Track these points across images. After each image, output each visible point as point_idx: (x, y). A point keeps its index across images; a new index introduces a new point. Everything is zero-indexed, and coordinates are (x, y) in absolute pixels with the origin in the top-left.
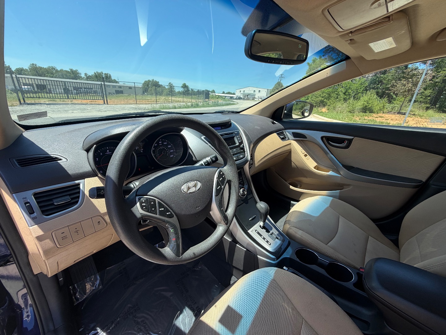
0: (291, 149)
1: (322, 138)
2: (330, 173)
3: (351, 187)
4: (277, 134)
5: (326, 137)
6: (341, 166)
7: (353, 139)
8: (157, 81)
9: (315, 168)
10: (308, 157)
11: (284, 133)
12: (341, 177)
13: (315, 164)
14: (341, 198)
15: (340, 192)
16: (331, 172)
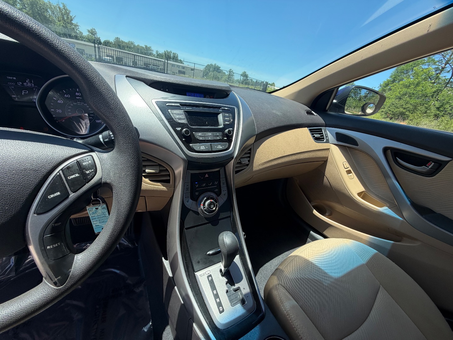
0: (328, 158)
1: (385, 150)
2: (385, 210)
3: (417, 244)
4: (310, 130)
6: (409, 203)
7: (448, 162)
8: (219, 66)
9: (359, 194)
10: (353, 175)
11: (322, 131)
12: (402, 221)
13: (362, 189)
14: (392, 255)
15: (393, 243)
16: (387, 208)
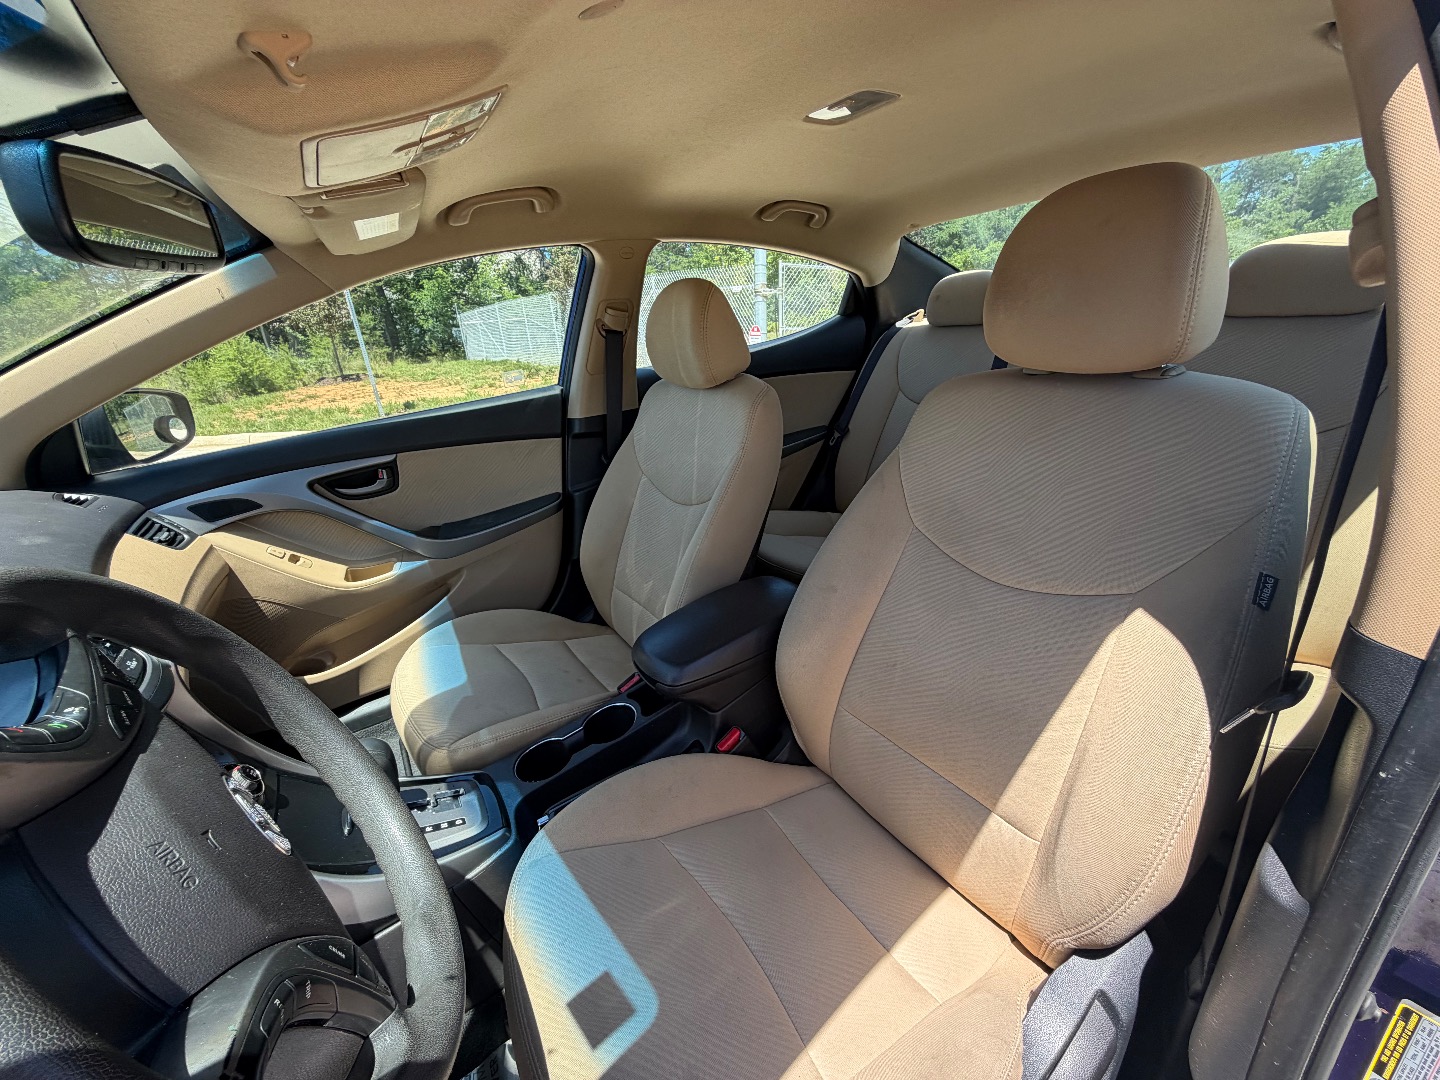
1: (311, 486)
2: (399, 569)
3: (465, 572)
5: (319, 481)
6: (413, 536)
7: (395, 460)
9: (348, 579)
10: (304, 558)
12: (429, 563)
13: (342, 569)
14: (458, 612)
15: (448, 599)
16: (399, 564)
